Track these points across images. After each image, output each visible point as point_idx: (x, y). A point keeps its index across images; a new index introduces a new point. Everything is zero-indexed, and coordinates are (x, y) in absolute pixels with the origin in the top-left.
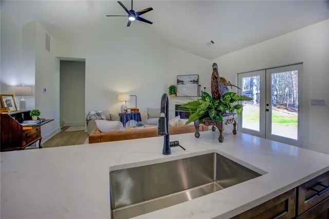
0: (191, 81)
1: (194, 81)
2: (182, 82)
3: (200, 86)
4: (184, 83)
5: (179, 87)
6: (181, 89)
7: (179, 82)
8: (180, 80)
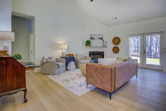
0: (99, 38)
1: (100, 38)
2: (94, 39)
3: (104, 41)
4: (95, 39)
5: (92, 41)
6: (93, 43)
7: (91, 38)
8: (92, 37)
